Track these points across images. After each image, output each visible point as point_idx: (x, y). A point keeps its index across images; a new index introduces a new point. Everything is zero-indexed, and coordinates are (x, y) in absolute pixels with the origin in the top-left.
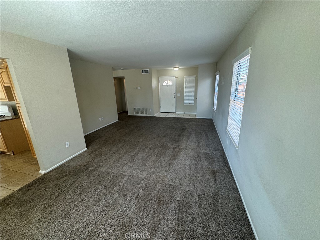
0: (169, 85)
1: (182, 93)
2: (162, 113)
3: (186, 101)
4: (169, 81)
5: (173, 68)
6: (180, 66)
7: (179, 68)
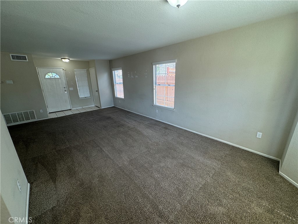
0: (55, 78)
1: (75, 86)
2: (51, 114)
3: (82, 95)
4: (54, 75)
5: (62, 59)
6: (71, 58)
7: (69, 59)
